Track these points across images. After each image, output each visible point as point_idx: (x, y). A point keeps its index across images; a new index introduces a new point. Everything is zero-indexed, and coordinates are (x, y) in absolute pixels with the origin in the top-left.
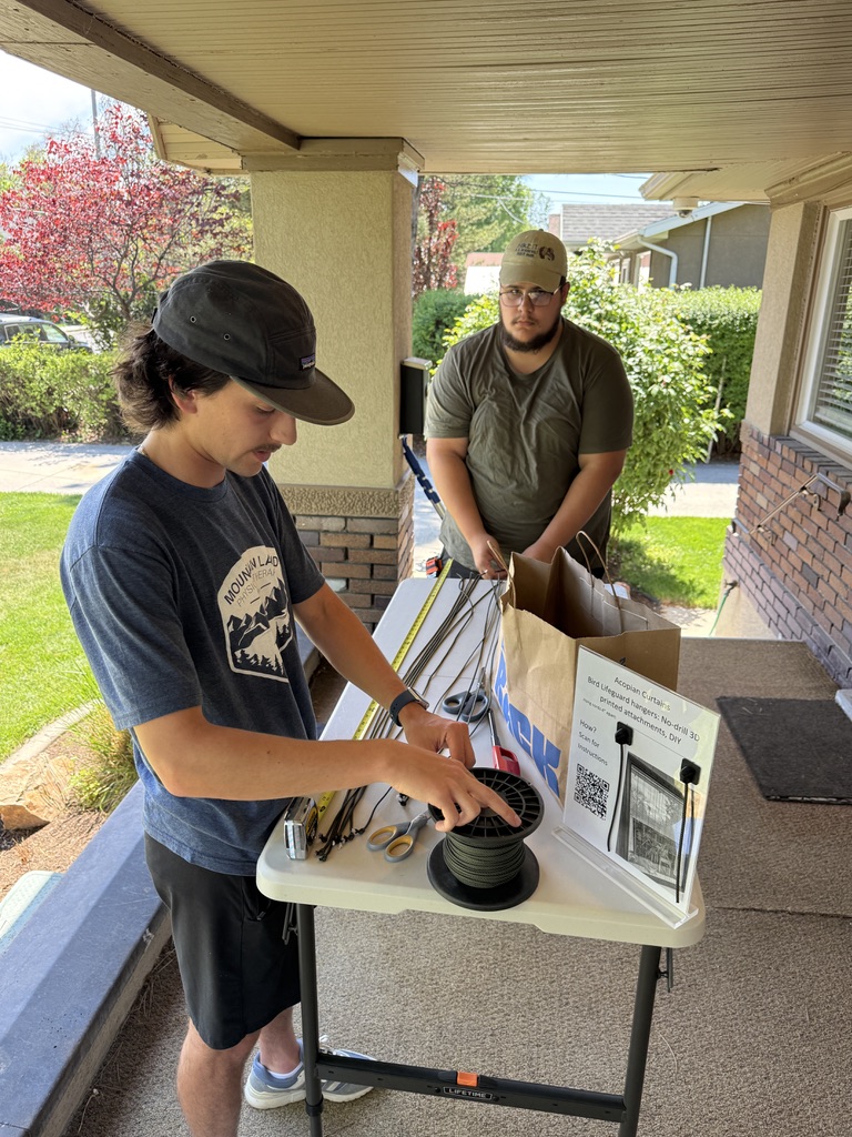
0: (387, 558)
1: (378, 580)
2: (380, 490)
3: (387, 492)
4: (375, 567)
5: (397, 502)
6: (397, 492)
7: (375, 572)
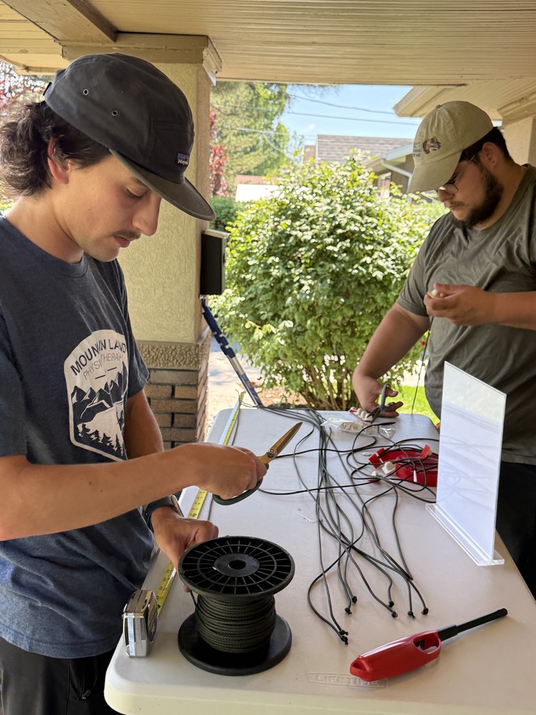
0: (186, 407)
1: (179, 428)
2: (182, 344)
3: (189, 345)
4: (176, 416)
5: (197, 355)
6: (198, 346)
7: (176, 420)
